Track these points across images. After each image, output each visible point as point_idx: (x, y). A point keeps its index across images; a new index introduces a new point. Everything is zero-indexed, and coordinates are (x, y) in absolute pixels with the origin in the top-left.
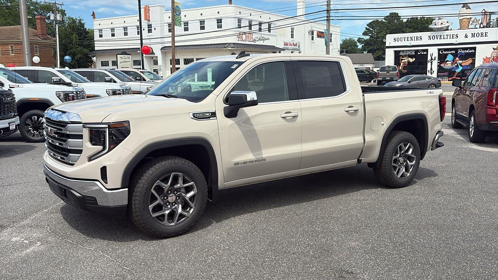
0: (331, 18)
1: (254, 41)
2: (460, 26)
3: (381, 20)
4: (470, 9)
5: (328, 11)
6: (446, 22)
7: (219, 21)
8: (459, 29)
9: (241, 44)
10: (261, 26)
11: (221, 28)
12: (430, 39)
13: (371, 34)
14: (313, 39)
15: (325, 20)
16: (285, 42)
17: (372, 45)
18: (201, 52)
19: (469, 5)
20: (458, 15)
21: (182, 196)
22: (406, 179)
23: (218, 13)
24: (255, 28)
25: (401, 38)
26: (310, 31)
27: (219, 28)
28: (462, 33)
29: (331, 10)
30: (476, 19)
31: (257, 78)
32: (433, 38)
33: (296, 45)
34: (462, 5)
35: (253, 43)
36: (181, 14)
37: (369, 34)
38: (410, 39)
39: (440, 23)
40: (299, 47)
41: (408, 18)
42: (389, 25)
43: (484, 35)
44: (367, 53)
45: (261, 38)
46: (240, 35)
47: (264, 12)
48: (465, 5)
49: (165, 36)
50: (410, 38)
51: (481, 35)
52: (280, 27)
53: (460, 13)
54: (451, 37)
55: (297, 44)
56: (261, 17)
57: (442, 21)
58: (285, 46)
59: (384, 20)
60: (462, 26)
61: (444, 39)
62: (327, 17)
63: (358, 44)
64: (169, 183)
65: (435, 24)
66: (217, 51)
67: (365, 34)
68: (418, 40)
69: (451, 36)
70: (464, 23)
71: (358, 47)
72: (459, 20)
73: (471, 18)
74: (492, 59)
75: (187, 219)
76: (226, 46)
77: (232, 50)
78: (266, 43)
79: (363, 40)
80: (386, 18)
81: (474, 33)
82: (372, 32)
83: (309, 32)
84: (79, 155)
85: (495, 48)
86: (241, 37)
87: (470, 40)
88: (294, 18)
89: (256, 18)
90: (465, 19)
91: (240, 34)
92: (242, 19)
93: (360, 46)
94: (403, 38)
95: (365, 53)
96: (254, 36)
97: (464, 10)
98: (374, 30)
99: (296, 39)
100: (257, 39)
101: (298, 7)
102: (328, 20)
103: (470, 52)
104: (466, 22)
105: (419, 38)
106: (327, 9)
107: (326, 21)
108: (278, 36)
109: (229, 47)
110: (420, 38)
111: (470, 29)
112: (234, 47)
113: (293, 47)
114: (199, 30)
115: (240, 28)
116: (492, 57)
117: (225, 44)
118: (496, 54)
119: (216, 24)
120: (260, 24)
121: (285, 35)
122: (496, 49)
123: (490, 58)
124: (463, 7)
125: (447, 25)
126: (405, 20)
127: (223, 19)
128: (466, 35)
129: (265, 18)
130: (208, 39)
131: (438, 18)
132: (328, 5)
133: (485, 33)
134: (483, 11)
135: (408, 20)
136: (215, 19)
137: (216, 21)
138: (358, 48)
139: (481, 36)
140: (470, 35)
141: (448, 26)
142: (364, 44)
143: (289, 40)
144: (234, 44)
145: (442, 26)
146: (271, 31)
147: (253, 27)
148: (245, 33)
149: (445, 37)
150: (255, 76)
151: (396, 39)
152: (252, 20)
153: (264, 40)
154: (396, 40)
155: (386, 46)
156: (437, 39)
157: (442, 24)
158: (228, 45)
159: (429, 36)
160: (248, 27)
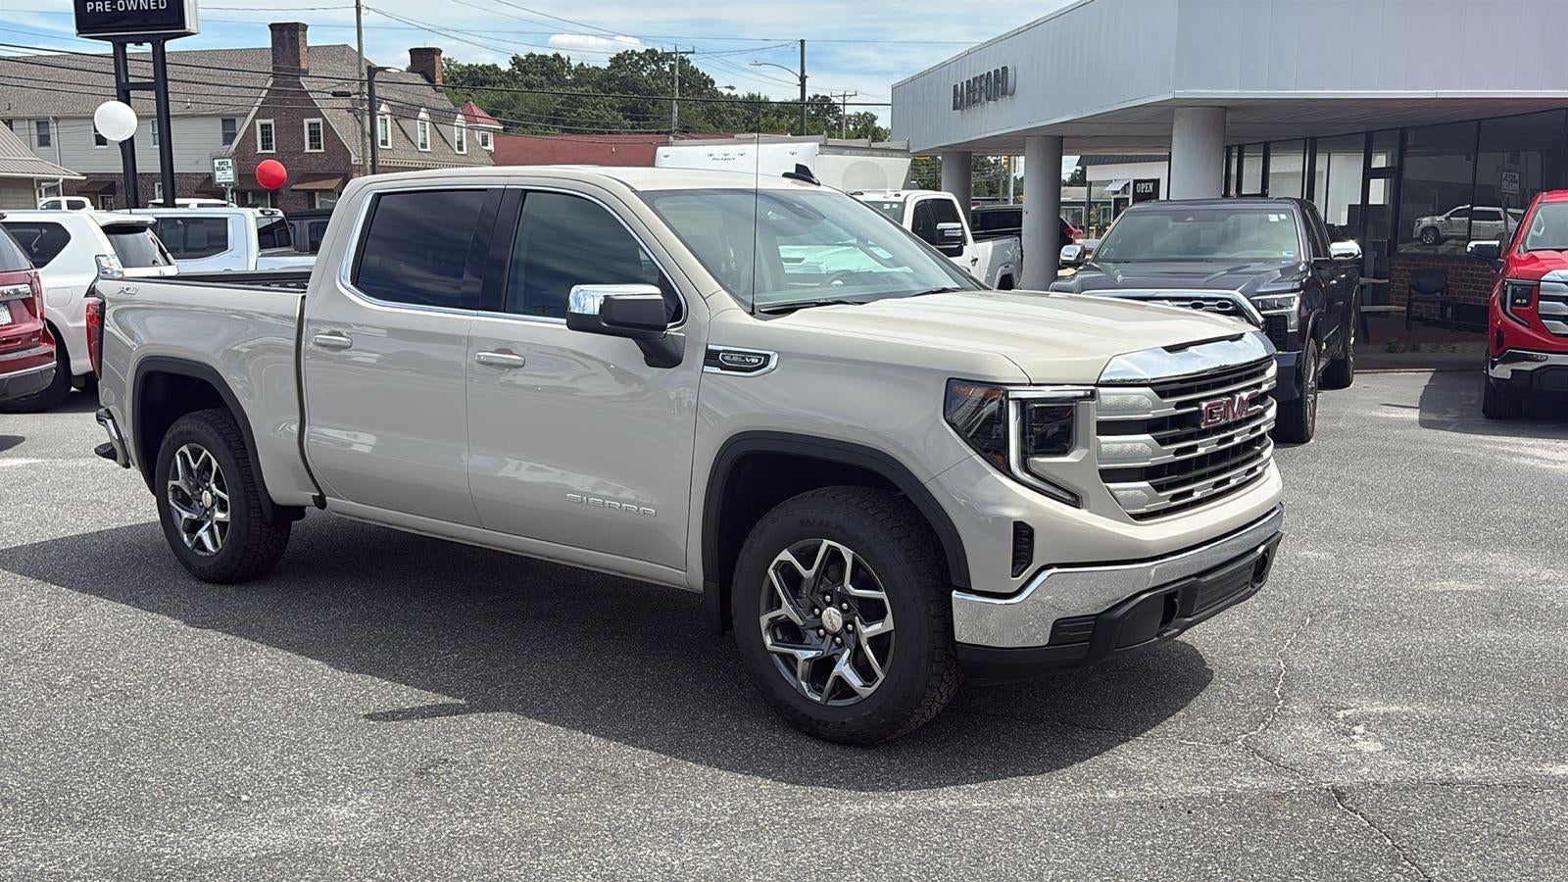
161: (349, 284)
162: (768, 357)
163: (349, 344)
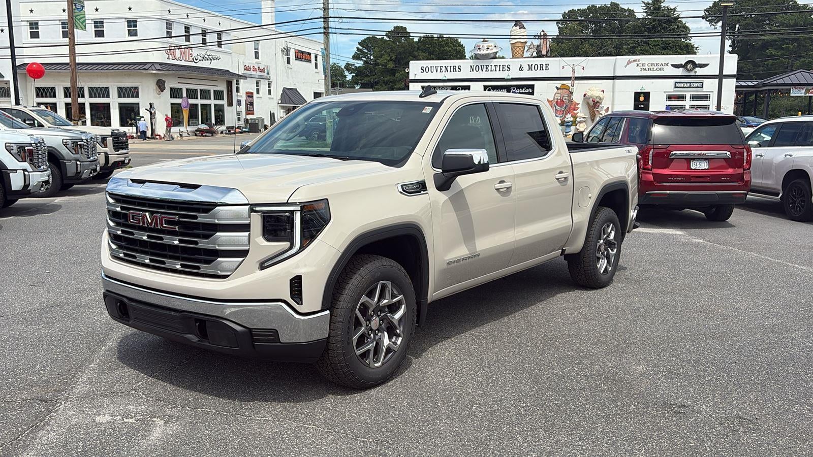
0: (330, 30)
1: (195, 60)
2: (513, 53)
3: (382, 37)
4: (525, 28)
5: (326, 19)
6: (493, 46)
7: (132, 24)
8: (510, 58)
9: (173, 65)
10: (205, 36)
11: (136, 35)
12: (473, 70)
13: (365, 58)
14: (289, 62)
15: (321, 33)
16: (245, 66)
17: (367, 76)
18: (97, 76)
19: (524, 23)
20: (509, 37)
21: (388, 319)
22: (609, 274)
23: (130, 9)
24: (196, 40)
25: (431, 67)
26: (284, 48)
27: (131, 36)
28: (515, 63)
29: (331, 17)
30: (533, 44)
31: (202, 124)
32: (477, 70)
33: (262, 71)
34: (514, 23)
35: (193, 64)
36: (85, 7)
37: (362, 57)
38: (444, 69)
39: (486, 48)
40: (268, 74)
41: (420, 37)
42: (394, 45)
43: (544, 67)
44: (360, 88)
45: (206, 56)
46: (170, 50)
47: (212, 13)
48: (518, 23)
49: (24, 45)
50: (444, 67)
51: (541, 67)
52: (239, 41)
53: (512, 34)
54: (501, 69)
55: (265, 69)
56: (204, 20)
57: (488, 44)
58: (246, 72)
59: (385, 38)
60: (514, 53)
61: (491, 71)
62: (325, 28)
63: (346, 73)
64: (376, 299)
65: (479, 49)
66: (130, 75)
67: (356, 57)
68: (456, 71)
69: (501, 67)
70: (518, 49)
71: (346, 77)
72: (511, 44)
73: (526, 42)
74: (554, 103)
75: (395, 355)
76: (146, 67)
77: (158, 74)
78: (214, 65)
79: (353, 67)
80: (389, 34)
81: (532, 65)
82: (367, 56)
83: (282, 51)
84: (241, 259)
85: (559, 87)
86: (172, 54)
87: (526, 74)
88: (263, 27)
89: (197, 22)
90: (519, 43)
91: (171, 48)
92: (173, 22)
93: (349, 77)
94: (435, 68)
95: (356, 88)
96: (195, 52)
97: (517, 31)
98: (370, 52)
99: (263, 61)
100: (200, 58)
101: (263, 11)
102: (326, 34)
103: (526, 91)
104: (520, 48)
105: (457, 69)
106: (324, 15)
107: (323, 34)
108: (233, 54)
109: (153, 70)
110: (459, 68)
111: (525, 58)
112: (161, 69)
113: (259, 73)
114: (92, 38)
115: (171, 37)
116: (556, 100)
117: (145, 64)
118: (560, 95)
119: (127, 28)
120: (204, 33)
121: (245, 52)
122: (560, 89)
123: (552, 101)
124: (515, 25)
125: (495, 50)
126: (416, 40)
127: (138, 20)
128: (520, 67)
129: (212, 24)
130: (113, 53)
131: (483, 40)
132: (326, 9)
133: (546, 65)
134: (542, 34)
135: (421, 39)
136: (124, 20)
137: (126, 23)
138: (347, 79)
139: (540, 70)
140: (526, 68)
141: (496, 53)
142: (354, 73)
143: (251, 61)
144: (160, 64)
145: (489, 51)
146: (222, 46)
147: (191, 37)
148: (179, 47)
149: (493, 68)
150: (198, 120)
151: (425, 67)
152: (191, 26)
153: (211, 60)
154: (424, 69)
155: (410, 78)
156: (482, 71)
157: (488, 48)
158: (150, 65)
159: (471, 66)
160: (184, 37)
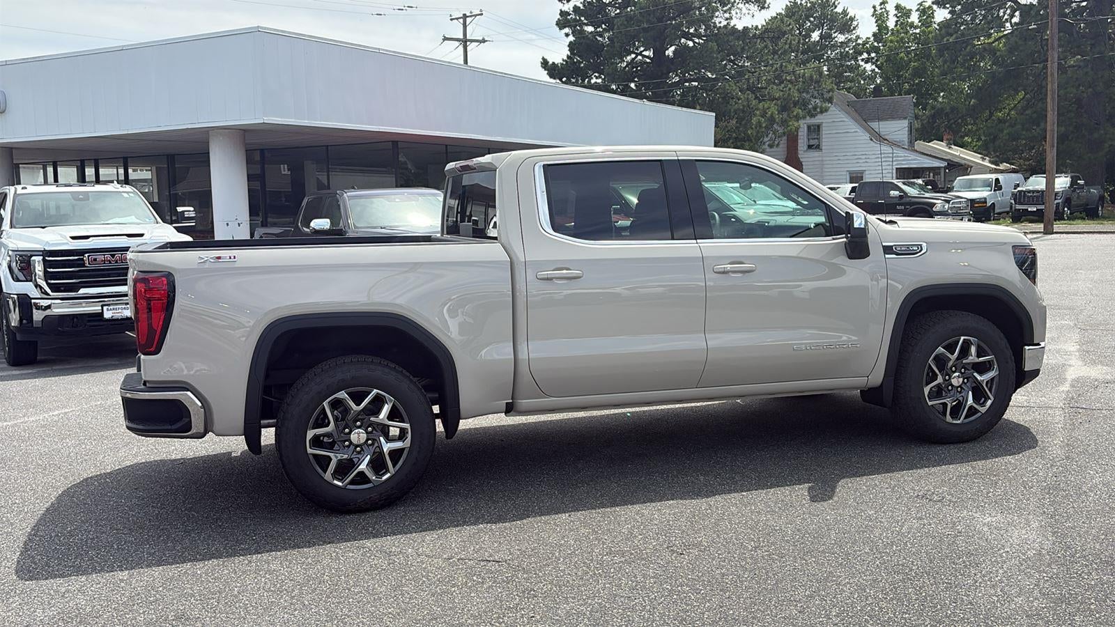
161: (552, 232)
162: (921, 245)
163: (581, 275)
